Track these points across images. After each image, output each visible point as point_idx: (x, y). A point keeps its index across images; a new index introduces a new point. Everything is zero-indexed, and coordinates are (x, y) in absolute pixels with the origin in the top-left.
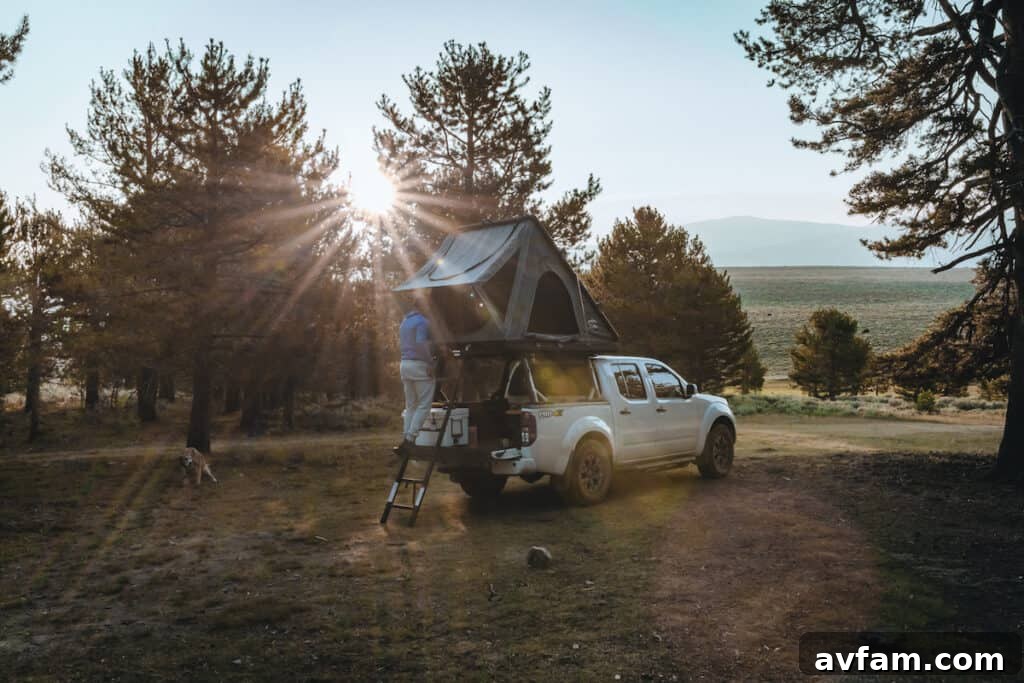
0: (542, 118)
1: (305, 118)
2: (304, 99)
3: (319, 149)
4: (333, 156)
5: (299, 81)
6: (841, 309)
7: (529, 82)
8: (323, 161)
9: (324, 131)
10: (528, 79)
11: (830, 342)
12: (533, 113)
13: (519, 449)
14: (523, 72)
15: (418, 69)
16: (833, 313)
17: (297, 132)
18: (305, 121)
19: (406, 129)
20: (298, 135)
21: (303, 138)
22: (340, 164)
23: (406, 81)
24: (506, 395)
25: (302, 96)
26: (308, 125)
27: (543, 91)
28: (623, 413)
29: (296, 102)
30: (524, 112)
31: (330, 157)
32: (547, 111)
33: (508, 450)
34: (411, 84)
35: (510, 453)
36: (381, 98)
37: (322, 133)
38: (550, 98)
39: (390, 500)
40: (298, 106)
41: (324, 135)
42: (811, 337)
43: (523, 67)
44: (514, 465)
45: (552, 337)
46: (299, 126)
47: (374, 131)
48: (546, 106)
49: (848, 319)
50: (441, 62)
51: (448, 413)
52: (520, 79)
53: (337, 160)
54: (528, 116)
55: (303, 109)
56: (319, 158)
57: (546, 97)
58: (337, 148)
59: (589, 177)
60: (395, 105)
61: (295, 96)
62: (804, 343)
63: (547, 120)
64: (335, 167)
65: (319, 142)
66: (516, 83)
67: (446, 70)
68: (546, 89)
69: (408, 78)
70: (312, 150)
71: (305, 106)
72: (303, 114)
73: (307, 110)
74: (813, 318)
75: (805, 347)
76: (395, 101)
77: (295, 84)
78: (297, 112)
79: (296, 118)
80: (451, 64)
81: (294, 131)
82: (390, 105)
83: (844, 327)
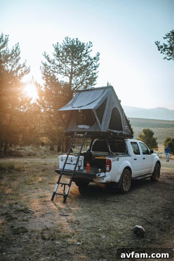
0: (96, 62)
1: (20, 55)
2: (20, 49)
3: (24, 66)
4: (28, 69)
5: (18, 43)
6: (150, 129)
7: (92, 51)
8: (25, 70)
9: (26, 60)
10: (91, 50)
11: (147, 137)
12: (94, 60)
13: (105, 173)
14: (90, 48)
15: (58, 43)
16: (148, 130)
17: (17, 60)
18: (20, 57)
19: (52, 63)
20: (17, 61)
21: (19, 62)
22: (30, 71)
23: (54, 47)
24: (91, 151)
25: (19, 48)
26: (20, 58)
27: (97, 53)
28: (135, 159)
29: (17, 50)
30: (91, 60)
31: (27, 69)
32: (98, 60)
33: (101, 173)
34: (55, 47)
35: (102, 174)
36: (44, 53)
37: (25, 61)
38: (99, 56)
39: (55, 191)
40: (17, 52)
41: (26, 62)
42: (143, 136)
43: (90, 46)
44: (103, 179)
45: (116, 131)
46: (18, 58)
47: (42, 62)
48: (98, 58)
49: (152, 131)
50: (63, 43)
51: (79, 158)
52: (89, 50)
53: (30, 70)
54: (92, 61)
55: (19, 52)
56: (24, 69)
57: (98, 56)
58: (30, 66)
59: (107, 83)
60: (48, 55)
61: (17, 48)
62: (141, 137)
63: (98, 63)
64: (29, 72)
65: (24, 64)
66: (88, 51)
67: (65, 46)
68: (98, 53)
69: (55, 46)
70: (21, 66)
71: (20, 52)
72: (19, 54)
73: (20, 53)
74: (143, 131)
75: (141, 138)
76: (48, 54)
77: (17, 44)
78: (17, 53)
79: (17, 55)
80: (67, 44)
81: (16, 59)
82: (47, 55)
83: (151, 134)
